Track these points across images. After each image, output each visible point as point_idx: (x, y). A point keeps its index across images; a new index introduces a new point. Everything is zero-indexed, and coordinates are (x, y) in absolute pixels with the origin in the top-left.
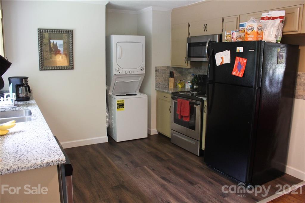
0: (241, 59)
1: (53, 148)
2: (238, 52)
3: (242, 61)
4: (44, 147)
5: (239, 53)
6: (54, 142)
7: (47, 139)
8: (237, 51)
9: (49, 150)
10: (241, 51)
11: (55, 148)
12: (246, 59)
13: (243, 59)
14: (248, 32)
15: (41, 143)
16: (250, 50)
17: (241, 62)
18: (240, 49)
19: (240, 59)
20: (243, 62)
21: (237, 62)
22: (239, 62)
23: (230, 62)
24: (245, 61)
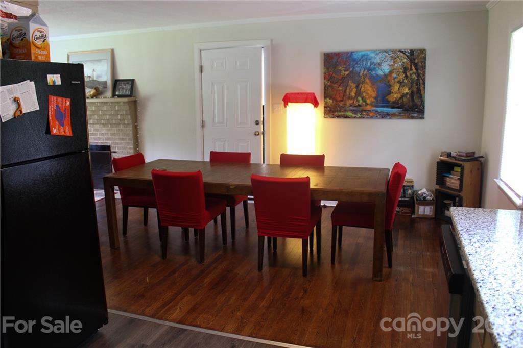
0: (60, 99)
1: (463, 218)
2: (51, 84)
3: (62, 104)
4: (476, 221)
5: (54, 86)
6: (461, 226)
7: (472, 232)
8: (50, 82)
9: (469, 217)
10: (57, 84)
11: (460, 217)
12: (70, 99)
13: (64, 100)
14: (36, 42)
15: (481, 228)
16: (74, 81)
17: (60, 105)
18: (55, 79)
19: (57, 99)
20: (64, 105)
21: (52, 108)
22: (57, 106)
23: (38, 108)
24: (68, 103)
